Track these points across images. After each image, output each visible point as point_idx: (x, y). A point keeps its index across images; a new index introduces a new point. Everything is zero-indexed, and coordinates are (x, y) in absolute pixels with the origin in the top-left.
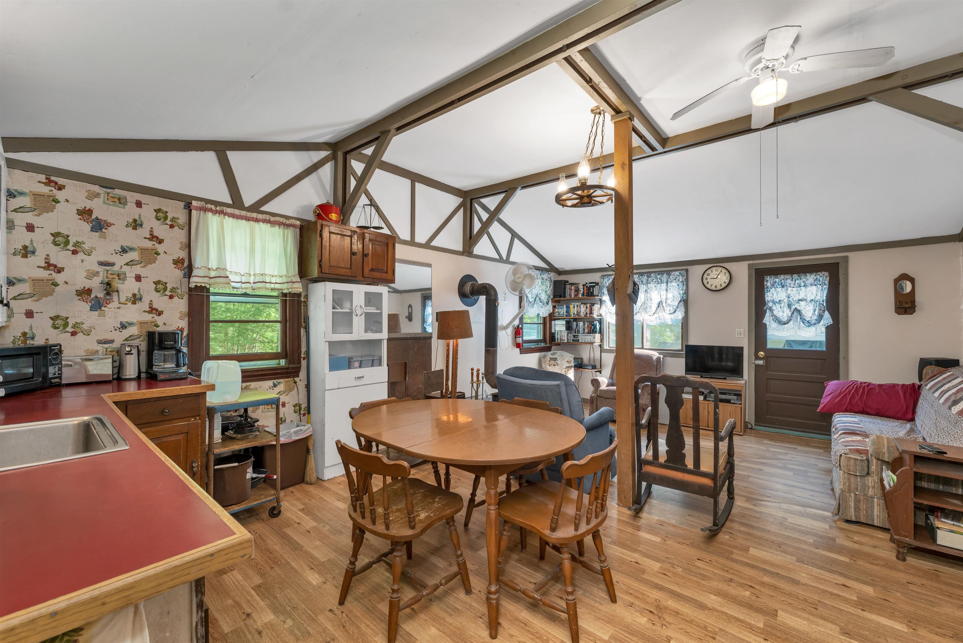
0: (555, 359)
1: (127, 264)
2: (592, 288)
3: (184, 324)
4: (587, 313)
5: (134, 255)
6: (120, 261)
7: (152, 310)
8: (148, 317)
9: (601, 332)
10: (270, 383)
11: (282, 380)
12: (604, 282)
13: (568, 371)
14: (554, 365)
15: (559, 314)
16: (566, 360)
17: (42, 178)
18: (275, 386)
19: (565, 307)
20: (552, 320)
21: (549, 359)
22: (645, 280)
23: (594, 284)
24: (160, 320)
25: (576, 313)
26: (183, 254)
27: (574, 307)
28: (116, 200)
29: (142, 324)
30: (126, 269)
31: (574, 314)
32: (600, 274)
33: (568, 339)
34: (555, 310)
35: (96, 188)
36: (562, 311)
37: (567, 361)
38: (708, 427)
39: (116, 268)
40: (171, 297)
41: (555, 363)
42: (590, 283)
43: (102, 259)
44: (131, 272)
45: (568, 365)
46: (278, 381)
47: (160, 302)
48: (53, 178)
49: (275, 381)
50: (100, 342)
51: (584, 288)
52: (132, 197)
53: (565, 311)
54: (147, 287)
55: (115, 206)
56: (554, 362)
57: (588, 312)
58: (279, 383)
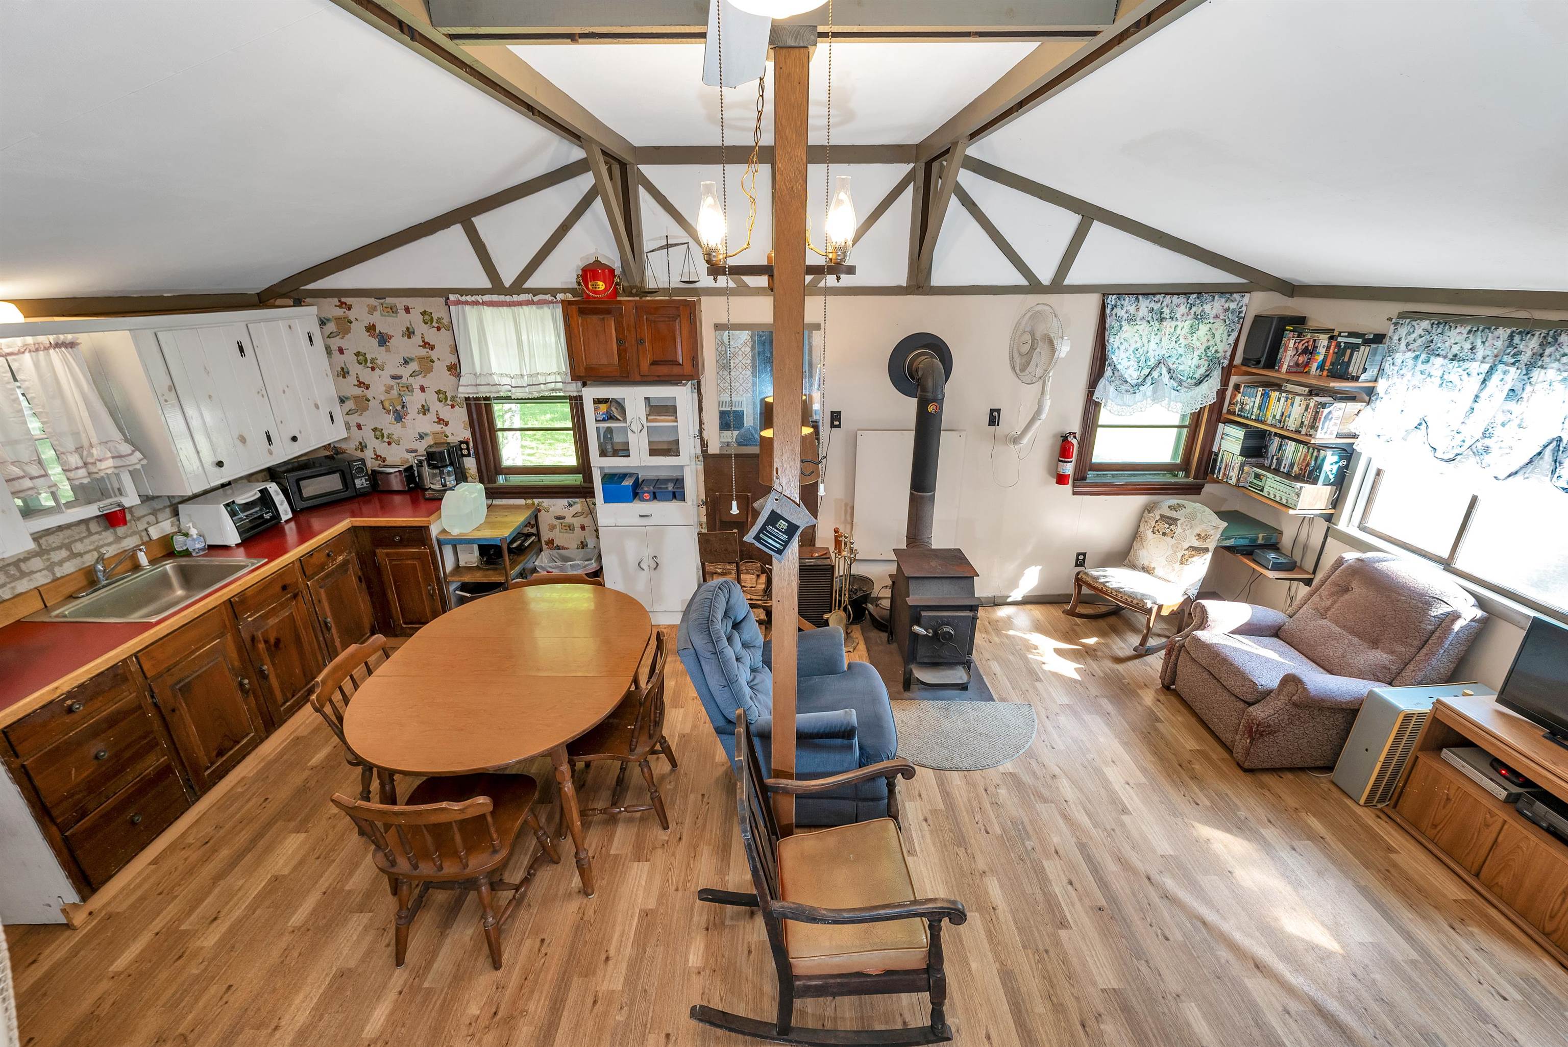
0: (1172, 521)
1: (411, 376)
2: (1349, 351)
3: (467, 434)
4: (1302, 423)
5: (414, 366)
6: (405, 372)
7: (440, 421)
8: (438, 428)
9: (1341, 482)
10: (565, 502)
11: (577, 500)
12: (1396, 338)
13: (1191, 556)
14: (1164, 534)
15: (1241, 410)
16: (1197, 531)
17: (335, 301)
18: (570, 505)
19: (1259, 394)
20: (1219, 420)
21: (1158, 517)
22: (1529, 353)
23: (1359, 341)
24: (448, 430)
25: (1278, 417)
26: (453, 360)
27: (1279, 400)
28: (389, 310)
29: (435, 434)
30: (411, 380)
31: (1274, 416)
32: (1394, 308)
33: (1238, 479)
34: (1235, 395)
35: (372, 301)
36: (1251, 401)
37: (1199, 535)
38: (1477, 875)
39: (404, 380)
40: (453, 406)
41: (1168, 531)
42: (1351, 335)
43: (393, 373)
44: (416, 383)
45: (1196, 544)
46: (574, 500)
47: (446, 412)
48: (343, 300)
49: (570, 500)
50: (409, 451)
51: (1328, 348)
52: (400, 302)
53: (1257, 405)
54: (431, 397)
55: (389, 316)
56: (1167, 526)
57: (1306, 423)
58: (575, 503)
